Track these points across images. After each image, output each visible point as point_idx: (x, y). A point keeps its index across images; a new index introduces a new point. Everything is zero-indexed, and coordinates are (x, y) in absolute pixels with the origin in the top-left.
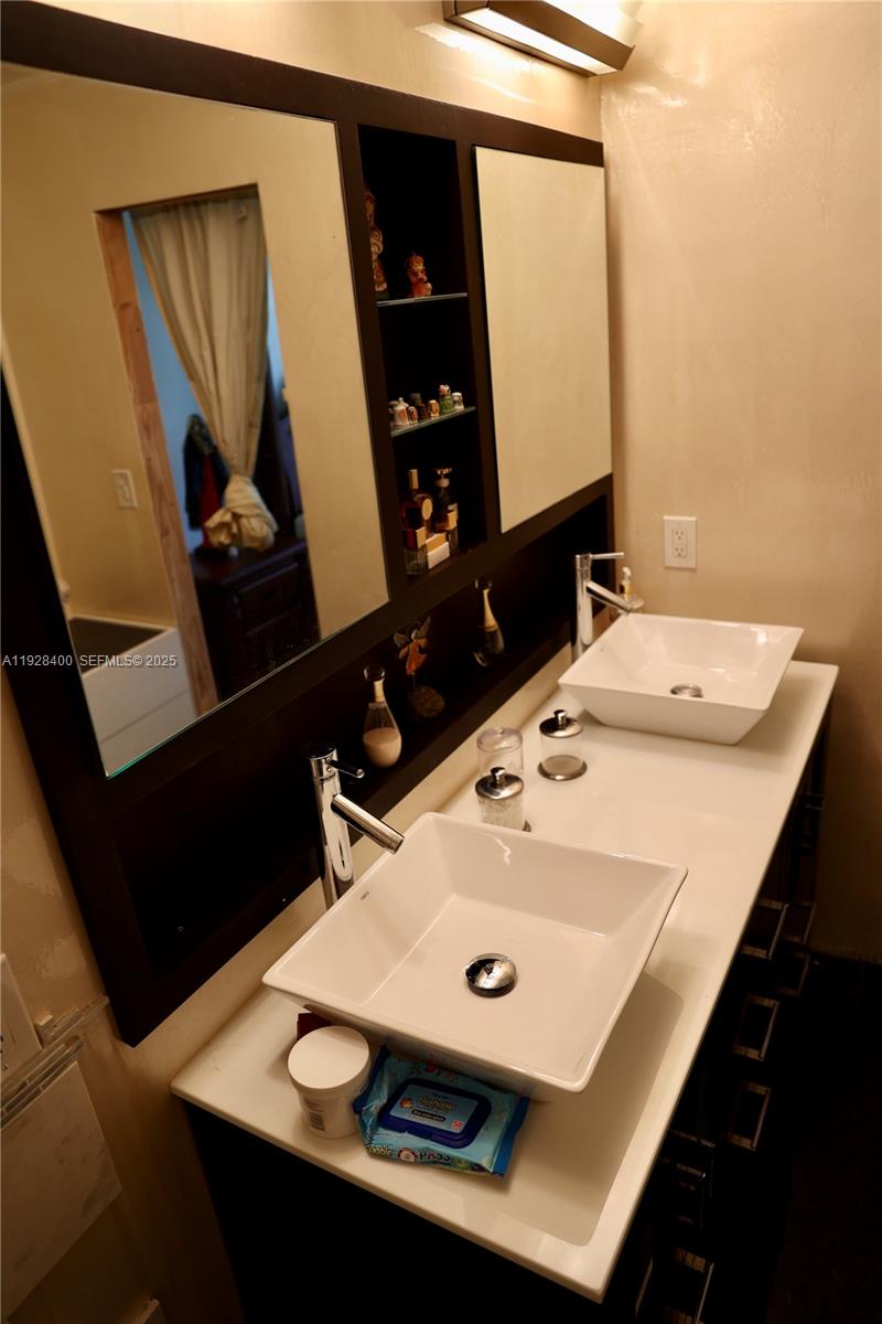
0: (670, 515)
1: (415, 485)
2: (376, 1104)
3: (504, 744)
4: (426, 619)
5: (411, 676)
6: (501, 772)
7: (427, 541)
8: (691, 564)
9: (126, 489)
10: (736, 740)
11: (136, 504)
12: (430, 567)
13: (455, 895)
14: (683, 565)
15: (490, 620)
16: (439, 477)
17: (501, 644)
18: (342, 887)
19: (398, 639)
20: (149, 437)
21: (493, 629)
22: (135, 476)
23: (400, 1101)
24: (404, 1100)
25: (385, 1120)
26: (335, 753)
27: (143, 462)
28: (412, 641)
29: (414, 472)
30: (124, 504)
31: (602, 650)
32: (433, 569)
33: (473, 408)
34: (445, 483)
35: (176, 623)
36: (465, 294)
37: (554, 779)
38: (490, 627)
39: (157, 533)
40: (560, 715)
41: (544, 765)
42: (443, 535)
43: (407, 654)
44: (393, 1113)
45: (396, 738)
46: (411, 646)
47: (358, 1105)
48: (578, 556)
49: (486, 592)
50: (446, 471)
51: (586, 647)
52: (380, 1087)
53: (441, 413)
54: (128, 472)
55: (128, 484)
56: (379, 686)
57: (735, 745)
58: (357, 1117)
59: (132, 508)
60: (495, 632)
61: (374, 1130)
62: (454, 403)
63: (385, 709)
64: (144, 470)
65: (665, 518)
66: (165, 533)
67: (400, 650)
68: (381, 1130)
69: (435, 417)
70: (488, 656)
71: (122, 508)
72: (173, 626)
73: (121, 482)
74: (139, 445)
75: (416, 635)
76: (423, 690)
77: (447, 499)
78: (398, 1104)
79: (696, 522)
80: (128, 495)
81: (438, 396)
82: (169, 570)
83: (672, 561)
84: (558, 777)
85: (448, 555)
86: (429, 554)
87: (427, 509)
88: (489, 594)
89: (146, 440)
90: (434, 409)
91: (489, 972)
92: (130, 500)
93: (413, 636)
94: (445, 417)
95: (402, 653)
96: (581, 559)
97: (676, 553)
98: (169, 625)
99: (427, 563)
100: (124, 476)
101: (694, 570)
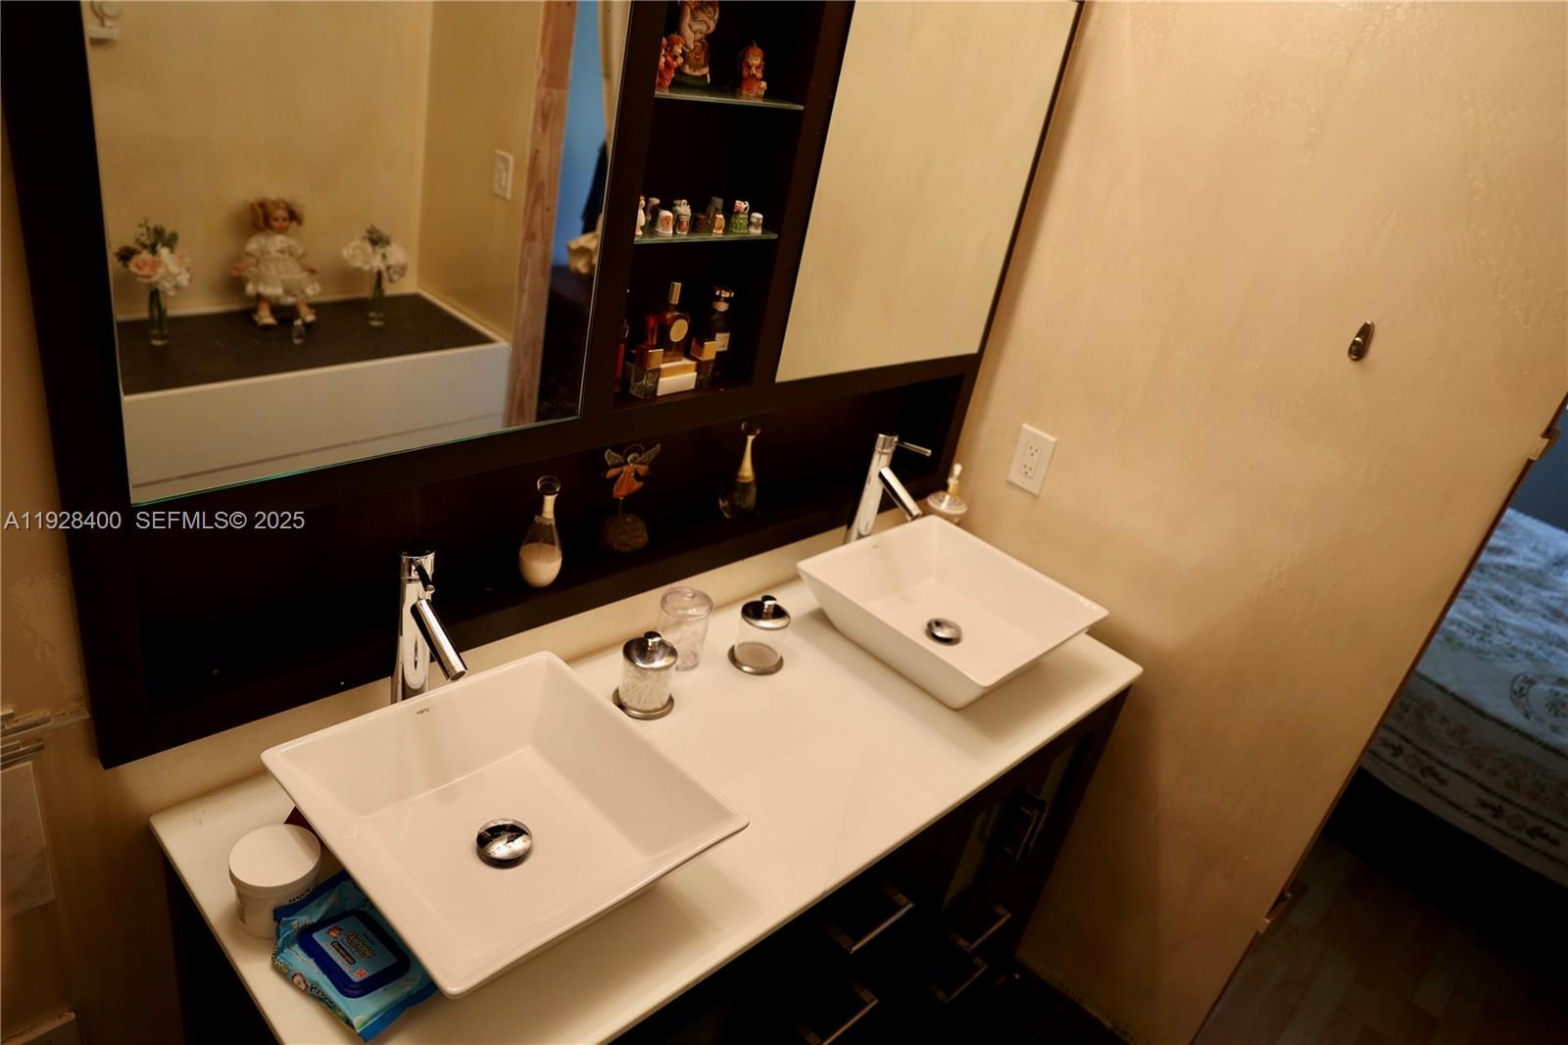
0: (1031, 425)
1: (675, 299)
2: (301, 920)
3: (692, 611)
4: (654, 446)
5: (617, 500)
6: (657, 639)
7: (663, 366)
8: (1035, 491)
9: (504, 175)
10: (955, 707)
11: (508, 196)
12: (659, 394)
13: (530, 747)
14: (1024, 486)
15: (747, 470)
16: (718, 298)
17: (751, 499)
18: (408, 692)
19: (610, 456)
20: (544, 128)
21: (747, 481)
22: (517, 166)
23: (331, 927)
24: (334, 928)
25: (305, 940)
26: (431, 557)
27: (528, 152)
28: (628, 464)
29: (678, 286)
30: (497, 191)
31: (875, 547)
32: (662, 397)
33: (774, 236)
34: (722, 307)
35: (511, 338)
36: (801, 108)
37: (742, 670)
38: (744, 478)
39: (520, 235)
40: (768, 603)
41: (736, 648)
42: (694, 363)
43: (617, 477)
44: (315, 936)
45: (555, 560)
46: (625, 468)
47: (281, 913)
48: (881, 436)
49: (750, 438)
50: (727, 295)
51: (860, 536)
52: (319, 905)
53: (726, 230)
54: (511, 158)
55: (507, 170)
56: (549, 501)
57: (956, 710)
58: (275, 923)
59: (504, 198)
60: (749, 483)
61: (288, 943)
62: (751, 225)
63: (551, 525)
64: (527, 162)
65: (1025, 426)
66: (530, 237)
67: (609, 468)
68: (296, 947)
69: (718, 234)
70: (733, 508)
71: (495, 195)
72: (507, 340)
73: (501, 166)
74: (530, 131)
75: (635, 459)
76: (628, 520)
77: (720, 324)
78: (327, 929)
79: (1056, 443)
80: (503, 183)
81: (729, 212)
82: (522, 279)
83: (1015, 476)
84: (746, 669)
85: (692, 386)
86: (661, 380)
87: (679, 331)
88: (754, 442)
89: (540, 130)
90: (717, 224)
91: (511, 840)
92: (505, 189)
93: (629, 459)
94: (730, 237)
95: (611, 473)
96: (885, 439)
97: (1024, 470)
98: (503, 337)
99: (655, 390)
100: (505, 160)
101: (1035, 497)
